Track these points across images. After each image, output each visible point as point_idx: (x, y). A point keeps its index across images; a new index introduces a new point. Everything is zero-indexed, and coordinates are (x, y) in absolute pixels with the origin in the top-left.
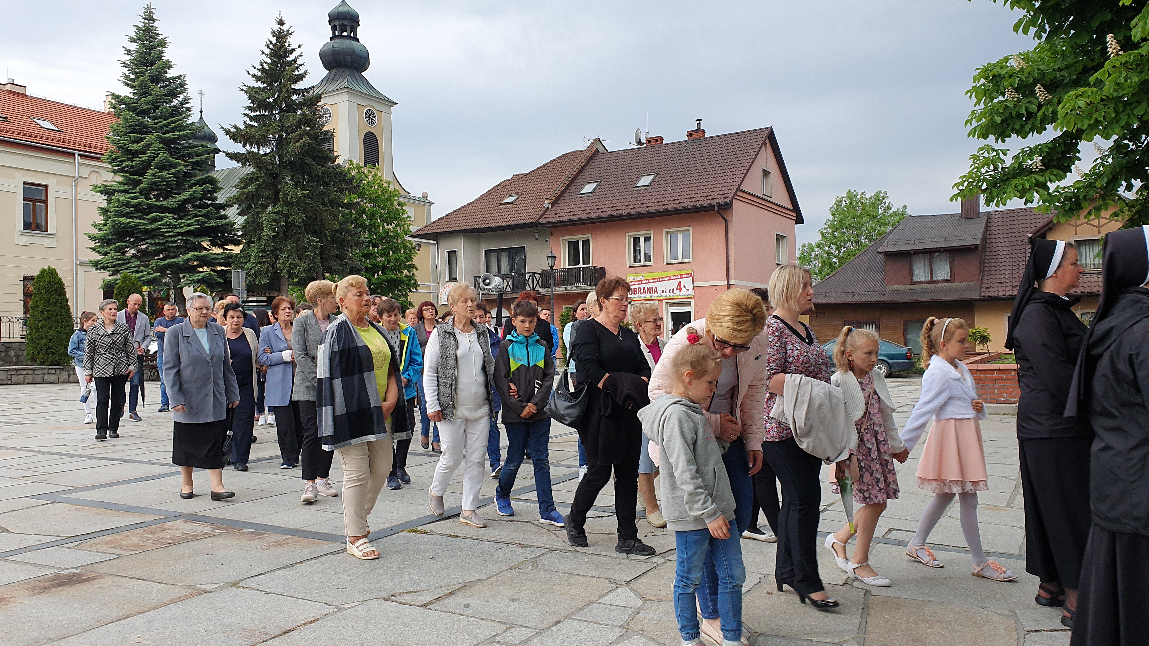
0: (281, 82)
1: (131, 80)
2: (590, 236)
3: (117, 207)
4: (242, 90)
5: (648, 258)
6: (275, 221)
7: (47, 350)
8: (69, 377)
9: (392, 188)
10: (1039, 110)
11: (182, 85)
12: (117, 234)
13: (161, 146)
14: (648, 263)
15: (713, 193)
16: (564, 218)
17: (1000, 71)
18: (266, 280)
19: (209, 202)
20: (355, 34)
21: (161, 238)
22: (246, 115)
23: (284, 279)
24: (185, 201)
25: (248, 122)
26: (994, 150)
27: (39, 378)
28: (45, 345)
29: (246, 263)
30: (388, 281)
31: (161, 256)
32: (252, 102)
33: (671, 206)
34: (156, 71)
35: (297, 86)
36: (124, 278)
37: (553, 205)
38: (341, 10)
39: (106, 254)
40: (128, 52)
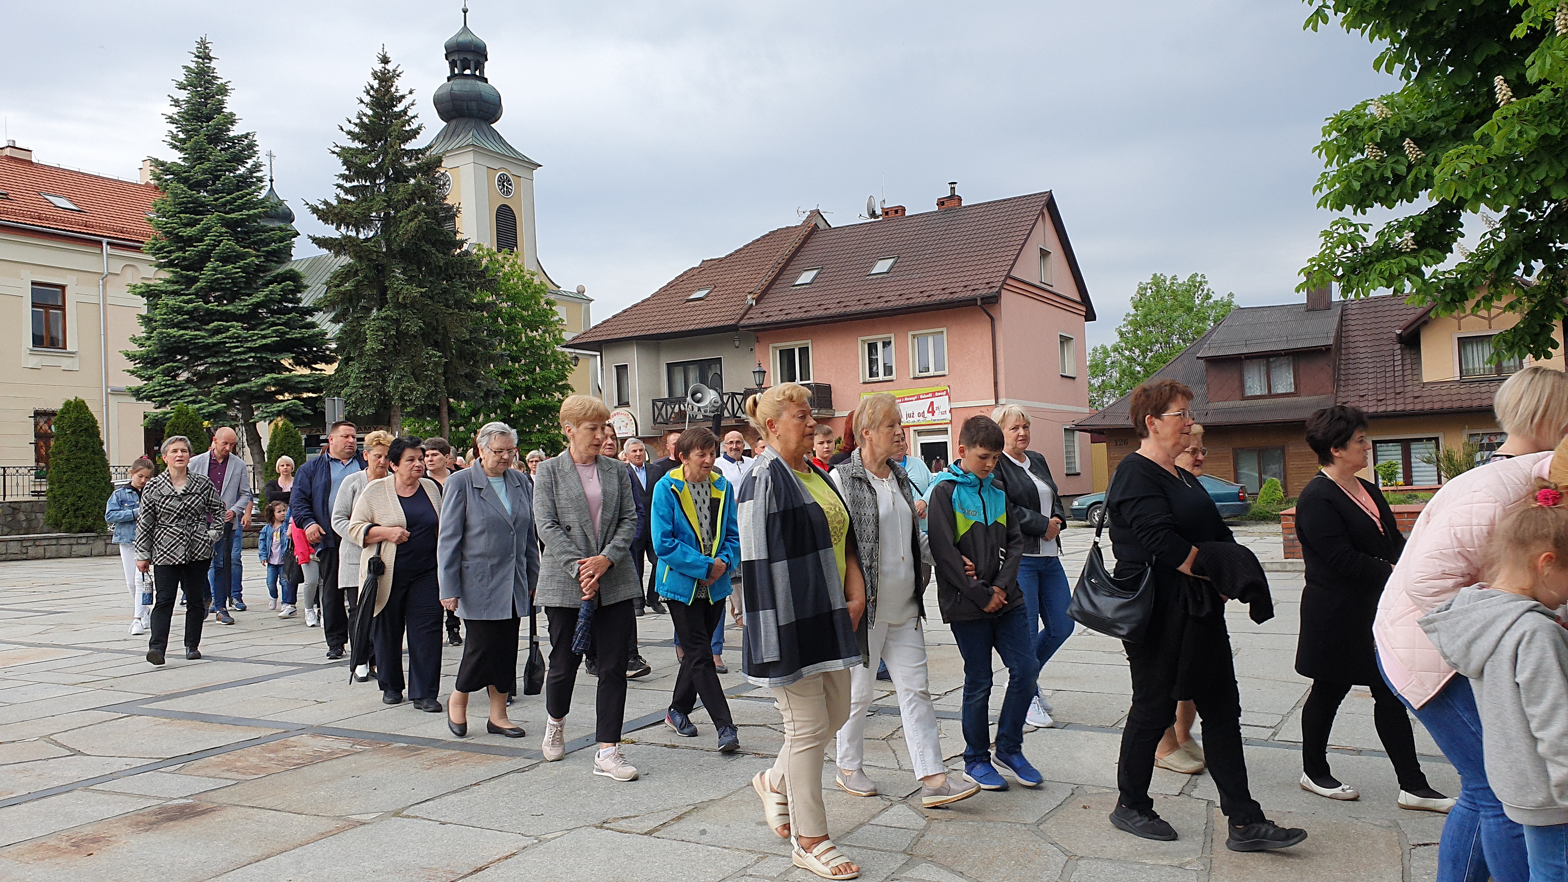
0: (386, 141)
1: (183, 141)
2: (810, 342)
3: (165, 314)
4: (334, 152)
5: (888, 370)
6: (382, 329)
7: (75, 512)
8: (106, 547)
9: (536, 281)
10: (1408, 172)
11: (251, 146)
12: (166, 351)
13: (224, 230)
14: (888, 378)
15: (974, 282)
16: (774, 319)
17: (1357, 121)
18: (372, 411)
20: (482, 72)
21: (226, 355)
22: (339, 186)
23: (394, 409)
24: (258, 305)
25: (343, 195)
26: (1351, 225)
27: (65, 550)
28: (73, 505)
29: (343, 388)
30: (534, 407)
31: (226, 380)
32: (348, 169)
33: (919, 300)
34: (215, 129)
35: (408, 146)
36: (179, 411)
37: (758, 301)
38: (461, 39)
39: (150, 378)
40: (176, 103)
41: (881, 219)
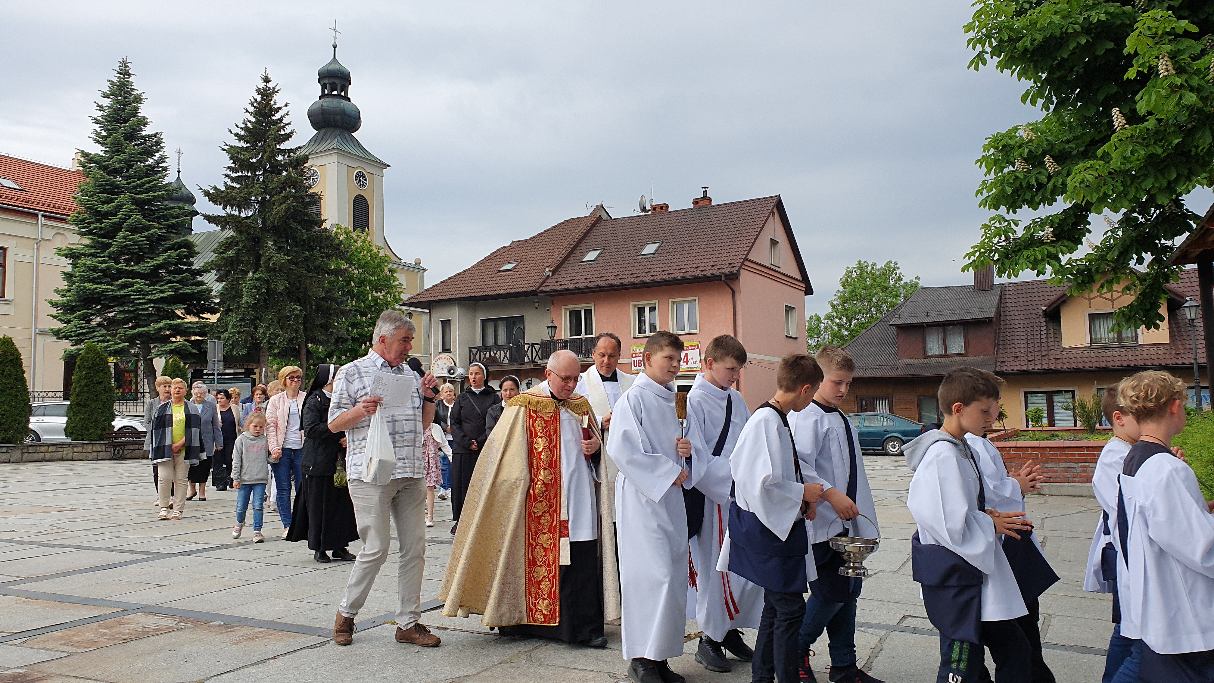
0: (265, 142)
1: (105, 138)
2: (593, 305)
3: (83, 271)
4: (223, 150)
6: (256, 287)
8: (23, 455)
9: (382, 253)
10: (1048, 181)
11: (159, 143)
12: (82, 301)
15: (720, 263)
16: (566, 287)
17: (1010, 141)
18: (244, 351)
19: (185, 267)
20: (346, 93)
21: (131, 305)
22: (227, 176)
23: (263, 350)
24: (159, 267)
25: (229, 183)
26: (1005, 220)
29: (223, 333)
31: (130, 325)
32: (235, 163)
33: (677, 275)
34: (130, 129)
35: (282, 146)
36: (88, 348)
37: (554, 273)
38: (331, 67)
39: (68, 322)
40: (101, 108)
41: (650, 213)
